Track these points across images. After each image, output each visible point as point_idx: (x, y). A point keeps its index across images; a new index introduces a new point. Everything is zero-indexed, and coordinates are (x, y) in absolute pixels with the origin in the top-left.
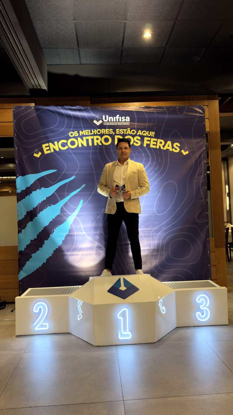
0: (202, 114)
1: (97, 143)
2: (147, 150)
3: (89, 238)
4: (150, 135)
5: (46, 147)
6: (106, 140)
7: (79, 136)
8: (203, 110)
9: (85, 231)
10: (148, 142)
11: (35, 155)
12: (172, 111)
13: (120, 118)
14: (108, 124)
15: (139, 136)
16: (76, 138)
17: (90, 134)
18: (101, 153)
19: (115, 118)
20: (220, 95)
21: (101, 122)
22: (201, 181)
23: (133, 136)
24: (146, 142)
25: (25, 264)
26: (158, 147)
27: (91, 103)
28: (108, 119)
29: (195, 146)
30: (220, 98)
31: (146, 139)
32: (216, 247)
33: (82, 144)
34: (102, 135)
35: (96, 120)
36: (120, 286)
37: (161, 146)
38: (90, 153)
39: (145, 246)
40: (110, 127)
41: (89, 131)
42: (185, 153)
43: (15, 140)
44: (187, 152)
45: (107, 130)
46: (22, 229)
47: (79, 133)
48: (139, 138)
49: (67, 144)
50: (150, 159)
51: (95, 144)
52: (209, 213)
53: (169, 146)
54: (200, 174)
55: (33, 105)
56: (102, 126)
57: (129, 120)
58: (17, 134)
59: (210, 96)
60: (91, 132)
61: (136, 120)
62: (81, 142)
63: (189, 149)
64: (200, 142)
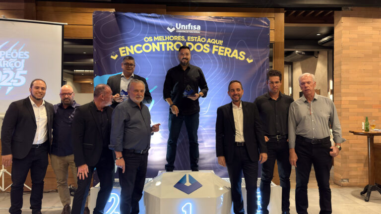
0: (267, 26)
1: (170, 49)
2: (215, 57)
4: (218, 44)
5: (122, 50)
6: (178, 46)
7: (153, 41)
8: (268, 22)
10: (217, 50)
11: (112, 57)
12: (240, 22)
13: (192, 26)
14: (180, 32)
15: (209, 43)
16: (150, 43)
17: (163, 40)
18: (173, 58)
19: (187, 26)
20: (286, 9)
21: (174, 29)
22: (263, 87)
23: (203, 44)
24: (214, 50)
26: (225, 55)
27: (167, 11)
28: (180, 27)
29: (259, 56)
30: (285, 11)
31: (214, 46)
33: (155, 49)
34: (174, 42)
35: (170, 27)
36: (186, 182)
37: (228, 53)
38: (162, 58)
39: (210, 144)
40: (182, 34)
41: (163, 37)
42: (250, 61)
43: (94, 42)
44: (252, 61)
45: (179, 37)
47: (153, 38)
48: (208, 46)
49: (141, 48)
50: (218, 65)
51: (168, 50)
53: (235, 54)
54: (263, 81)
55: (113, 10)
56: (175, 33)
57: (200, 29)
58: (96, 37)
59: (277, 9)
60: (165, 38)
61: (206, 29)
62: (154, 47)
63: (254, 57)
64: (264, 52)
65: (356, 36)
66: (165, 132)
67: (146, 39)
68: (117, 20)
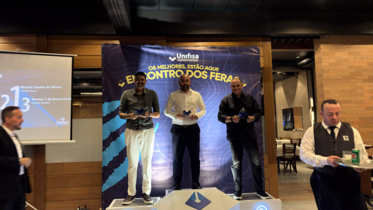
0: (258, 54)
1: (172, 76)
2: (212, 82)
3: (163, 155)
4: (215, 70)
5: (129, 78)
6: (179, 73)
7: (157, 70)
8: (258, 50)
9: (160, 150)
10: (214, 76)
11: (119, 85)
12: (233, 50)
13: (191, 55)
14: (181, 60)
15: (206, 70)
16: (154, 71)
17: (166, 68)
18: (175, 84)
19: (186, 55)
20: (272, 38)
21: (175, 58)
23: (202, 71)
24: (211, 76)
25: (108, 177)
26: (221, 80)
27: (167, 42)
28: (180, 57)
29: (252, 80)
30: (272, 40)
31: (211, 73)
32: (270, 163)
33: (159, 76)
34: (175, 70)
35: (171, 57)
36: (195, 199)
37: (224, 79)
38: (165, 84)
39: (211, 163)
40: (182, 63)
41: (165, 65)
43: (103, 71)
44: (245, 85)
45: (180, 65)
46: (106, 147)
47: (157, 67)
48: (206, 72)
50: (215, 89)
51: (170, 77)
52: (263, 135)
53: (230, 79)
55: (117, 42)
56: (176, 62)
57: (198, 58)
58: (105, 68)
59: (265, 38)
60: (167, 67)
61: (204, 58)
62: (158, 75)
63: (247, 82)
64: (255, 77)
65: (334, 61)
66: (169, 152)
67: (151, 68)
68: (123, 51)
